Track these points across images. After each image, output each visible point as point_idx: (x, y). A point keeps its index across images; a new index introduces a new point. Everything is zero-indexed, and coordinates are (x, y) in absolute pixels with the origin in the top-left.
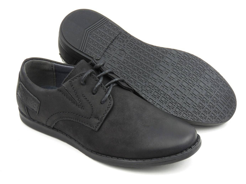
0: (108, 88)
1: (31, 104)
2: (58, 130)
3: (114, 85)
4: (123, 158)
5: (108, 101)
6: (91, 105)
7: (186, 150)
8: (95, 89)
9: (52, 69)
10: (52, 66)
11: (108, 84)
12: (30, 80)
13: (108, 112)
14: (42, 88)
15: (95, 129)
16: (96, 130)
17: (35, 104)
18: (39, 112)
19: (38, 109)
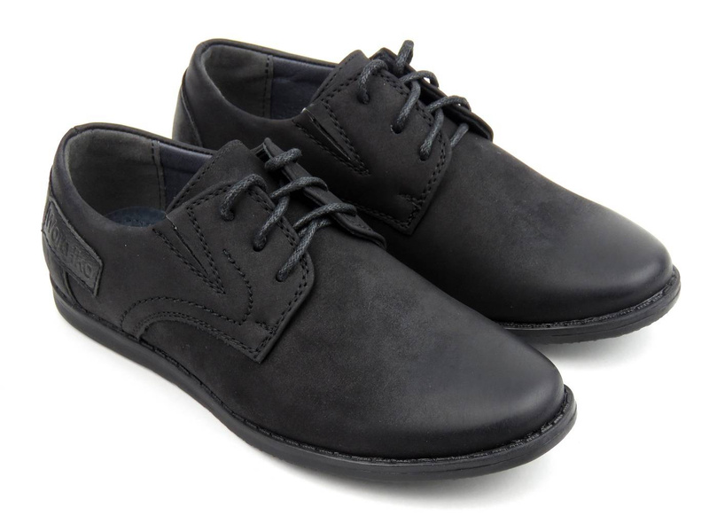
0: (303, 231)
1: (78, 265)
2: (153, 349)
3: (323, 223)
4: (332, 450)
5: (300, 271)
6: (248, 282)
7: (523, 437)
8: (262, 237)
9: (151, 159)
10: (153, 150)
11: (301, 221)
12: (78, 194)
13: (295, 305)
14: (110, 221)
15: (255, 357)
16: (259, 359)
17: (88, 267)
18: (98, 289)
19: (97, 283)
